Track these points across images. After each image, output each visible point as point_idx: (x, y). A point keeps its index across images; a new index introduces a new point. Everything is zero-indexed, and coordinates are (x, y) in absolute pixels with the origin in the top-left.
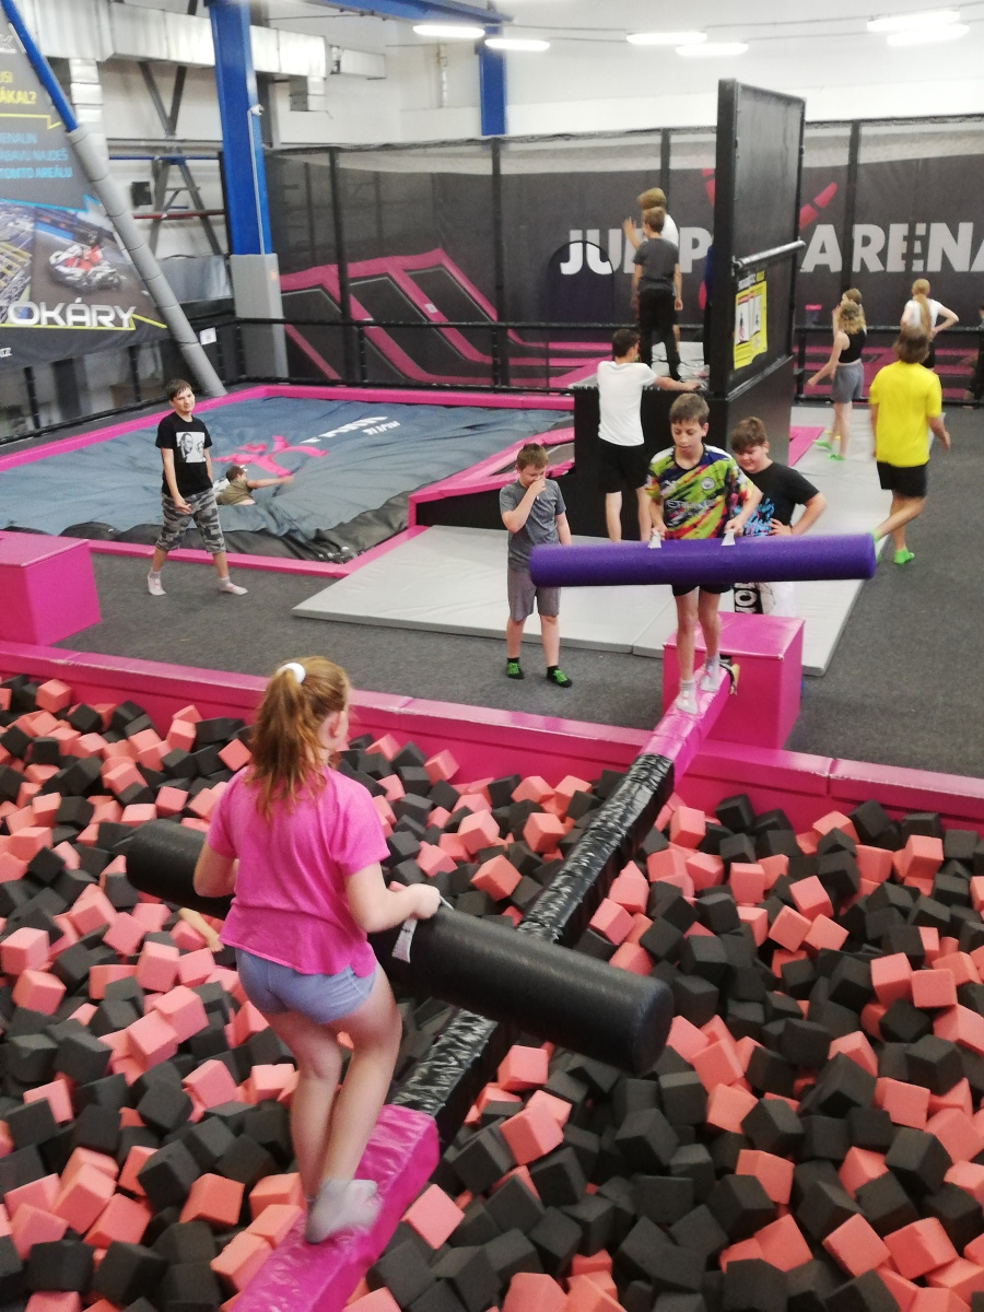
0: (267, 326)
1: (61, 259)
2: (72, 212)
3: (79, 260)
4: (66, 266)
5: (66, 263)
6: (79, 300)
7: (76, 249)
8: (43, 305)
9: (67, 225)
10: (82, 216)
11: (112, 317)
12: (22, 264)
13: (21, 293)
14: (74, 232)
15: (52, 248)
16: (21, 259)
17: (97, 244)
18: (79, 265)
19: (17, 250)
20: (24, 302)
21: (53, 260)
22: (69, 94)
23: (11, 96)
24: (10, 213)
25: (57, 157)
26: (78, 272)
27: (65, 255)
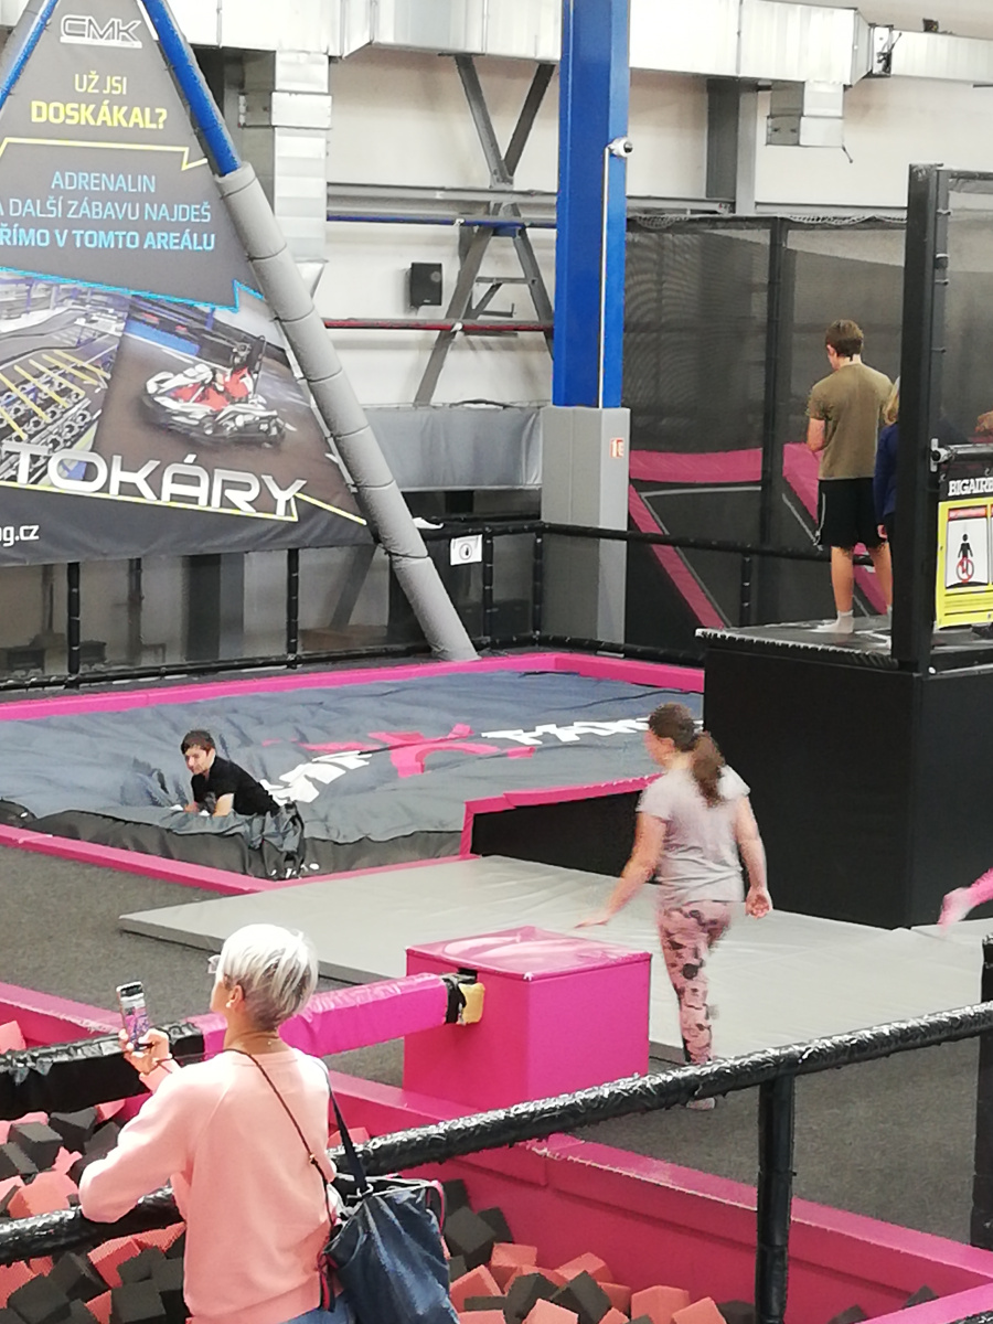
0: (591, 540)
1: (167, 386)
2: (205, 308)
3: (206, 390)
4: (175, 399)
5: (176, 394)
6: (190, 458)
7: (203, 371)
8: (117, 460)
9: (190, 329)
10: (222, 315)
11: (254, 493)
12: (89, 389)
13: (79, 435)
14: (202, 343)
15: (151, 366)
16: (89, 381)
17: (249, 365)
18: (201, 399)
19: (86, 365)
20: (82, 451)
21: (152, 387)
22: (268, 109)
23: (119, 115)
24: (83, 303)
25: (192, 216)
26: (199, 411)
27: (179, 380)
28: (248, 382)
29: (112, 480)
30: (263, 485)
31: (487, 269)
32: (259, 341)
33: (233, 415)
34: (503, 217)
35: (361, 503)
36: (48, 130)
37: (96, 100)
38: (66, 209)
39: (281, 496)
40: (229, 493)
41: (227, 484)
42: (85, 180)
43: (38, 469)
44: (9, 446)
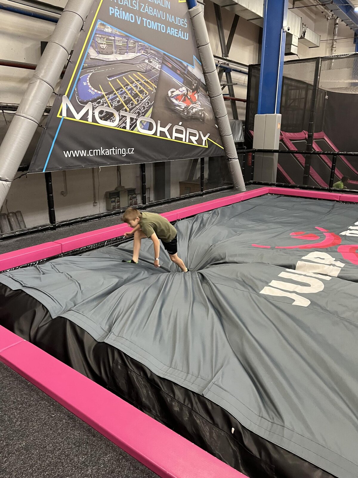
1: (175, 94)
2: (185, 64)
3: (185, 97)
4: (176, 100)
5: (177, 97)
6: (180, 123)
7: (184, 89)
8: (159, 122)
9: (181, 72)
10: (190, 68)
11: (197, 138)
12: (150, 92)
13: (147, 111)
14: (185, 78)
15: (170, 85)
16: (151, 88)
17: (196, 90)
18: (184, 101)
19: (148, 81)
20: (147, 118)
24: (147, 53)
25: (181, 24)
26: (183, 105)
27: (177, 92)
28: (196, 96)
29: (158, 130)
30: (199, 135)
33: (193, 108)
35: (223, 143)
38: (140, 7)
39: (204, 139)
40: (191, 137)
41: (190, 134)
43: (133, 125)
44: (122, 113)
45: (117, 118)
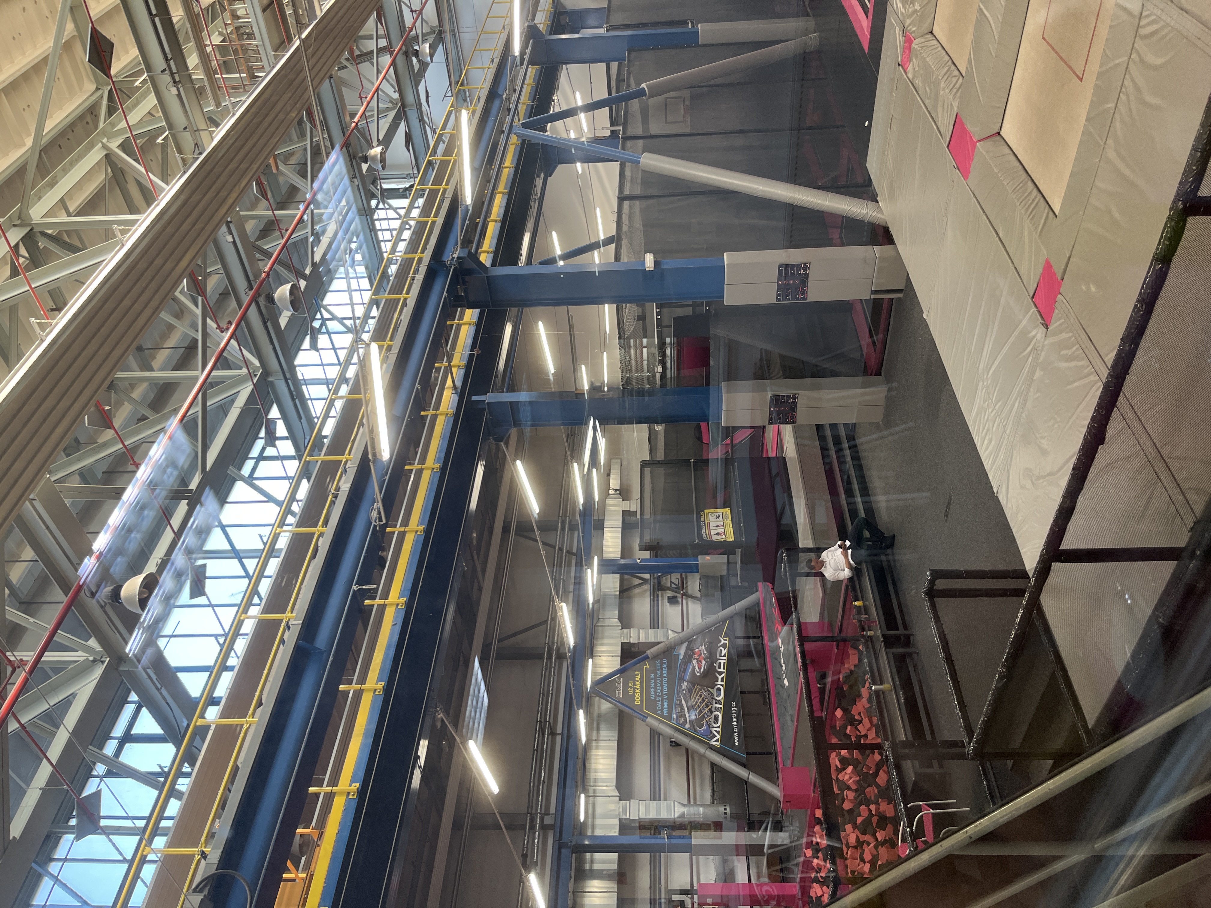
1: (698, 670)
2: (680, 661)
5: (700, 668)
6: (715, 665)
7: (694, 662)
8: (716, 683)
9: (685, 665)
10: (681, 657)
11: (723, 648)
12: (700, 690)
13: (710, 692)
14: (688, 662)
15: (694, 674)
16: (698, 690)
17: (693, 650)
18: (701, 662)
19: (694, 690)
22: (634, 644)
23: (637, 683)
24: (680, 691)
25: (659, 665)
26: (704, 662)
27: (697, 667)
28: (696, 650)
29: (720, 684)
30: (721, 646)
31: (669, 585)
32: (687, 648)
33: (704, 654)
34: (656, 581)
35: (724, 621)
36: (641, 701)
37: (634, 689)
38: (659, 696)
39: (723, 642)
40: (723, 655)
41: (720, 656)
42: (652, 692)
43: (719, 702)
44: (713, 710)
45: (717, 713)
